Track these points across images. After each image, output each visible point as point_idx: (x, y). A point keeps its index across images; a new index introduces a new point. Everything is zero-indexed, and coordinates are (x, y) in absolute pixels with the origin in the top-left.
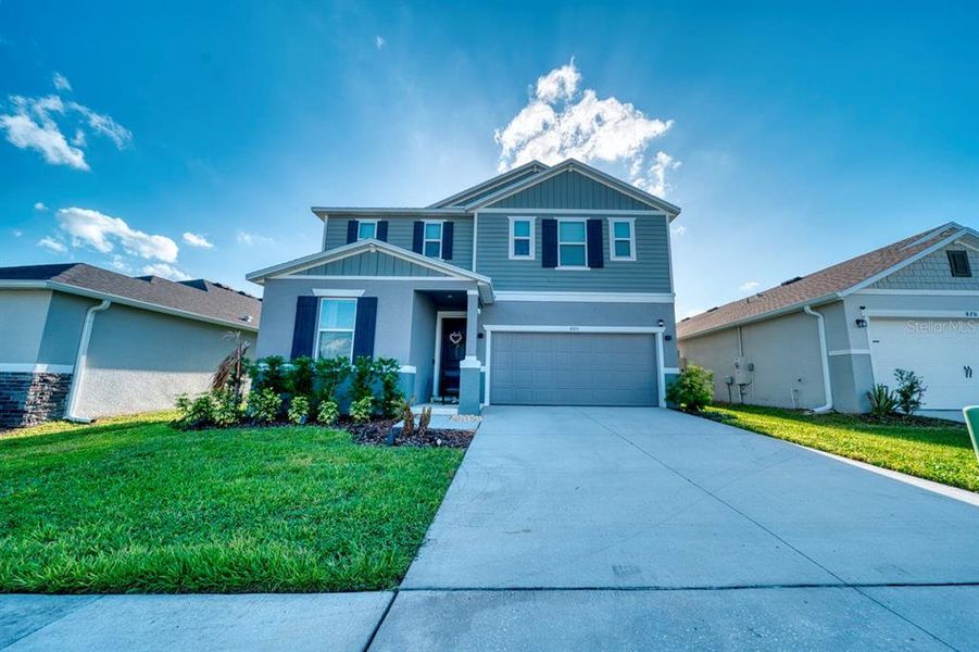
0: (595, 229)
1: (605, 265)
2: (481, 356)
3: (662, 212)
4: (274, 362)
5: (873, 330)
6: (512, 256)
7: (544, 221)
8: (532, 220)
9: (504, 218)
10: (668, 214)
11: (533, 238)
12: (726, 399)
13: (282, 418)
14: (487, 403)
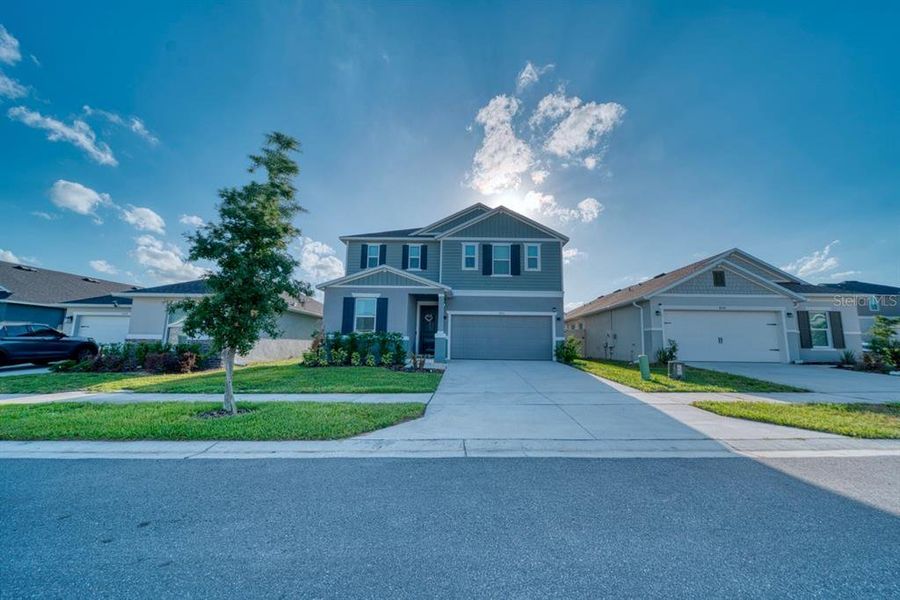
0: (516, 251)
1: (522, 273)
2: (446, 331)
3: (558, 240)
4: (336, 334)
5: (664, 317)
6: (464, 268)
7: (484, 246)
8: (477, 245)
9: (459, 244)
10: (562, 241)
11: (477, 256)
12: (603, 357)
13: (348, 362)
14: (449, 358)
